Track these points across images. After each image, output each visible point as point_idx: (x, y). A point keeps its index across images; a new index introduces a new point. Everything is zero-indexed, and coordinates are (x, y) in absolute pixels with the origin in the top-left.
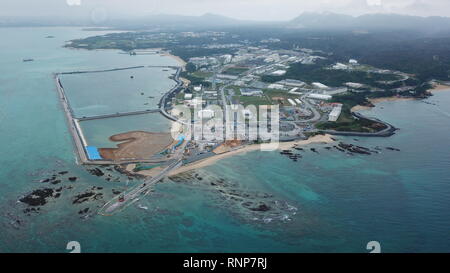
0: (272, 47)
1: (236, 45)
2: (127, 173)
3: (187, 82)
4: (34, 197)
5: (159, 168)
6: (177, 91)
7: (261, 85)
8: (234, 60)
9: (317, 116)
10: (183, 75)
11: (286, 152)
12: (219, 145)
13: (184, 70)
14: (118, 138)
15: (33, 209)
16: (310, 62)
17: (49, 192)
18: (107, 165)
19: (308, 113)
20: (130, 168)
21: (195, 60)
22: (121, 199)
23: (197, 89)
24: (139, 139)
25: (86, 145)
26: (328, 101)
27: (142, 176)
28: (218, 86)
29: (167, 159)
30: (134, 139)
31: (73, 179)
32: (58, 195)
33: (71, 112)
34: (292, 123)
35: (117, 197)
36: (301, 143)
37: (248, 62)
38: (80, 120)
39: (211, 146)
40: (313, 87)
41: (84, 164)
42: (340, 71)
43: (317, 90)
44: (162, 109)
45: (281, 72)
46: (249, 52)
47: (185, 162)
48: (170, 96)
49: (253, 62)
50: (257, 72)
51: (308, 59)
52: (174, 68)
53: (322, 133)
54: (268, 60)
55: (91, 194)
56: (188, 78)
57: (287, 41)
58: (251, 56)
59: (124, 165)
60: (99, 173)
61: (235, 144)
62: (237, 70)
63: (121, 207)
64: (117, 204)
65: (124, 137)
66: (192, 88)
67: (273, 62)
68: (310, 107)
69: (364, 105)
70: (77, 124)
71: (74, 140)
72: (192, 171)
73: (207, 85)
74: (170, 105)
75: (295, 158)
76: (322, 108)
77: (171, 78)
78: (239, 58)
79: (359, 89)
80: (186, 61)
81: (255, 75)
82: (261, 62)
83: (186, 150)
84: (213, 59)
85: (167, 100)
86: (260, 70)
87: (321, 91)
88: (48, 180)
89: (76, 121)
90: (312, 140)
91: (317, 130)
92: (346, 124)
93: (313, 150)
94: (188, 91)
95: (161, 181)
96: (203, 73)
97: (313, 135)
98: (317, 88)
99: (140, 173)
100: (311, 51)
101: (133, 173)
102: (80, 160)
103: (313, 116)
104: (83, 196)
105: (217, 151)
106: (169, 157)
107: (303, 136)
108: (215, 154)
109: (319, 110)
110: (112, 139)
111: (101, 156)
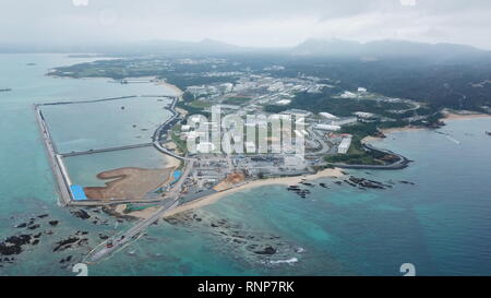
0: (276, 75)
1: (237, 73)
2: (116, 214)
3: (184, 113)
4: (8, 244)
5: (153, 208)
6: (174, 122)
8: (235, 89)
9: (326, 149)
10: (179, 105)
11: (293, 188)
12: (220, 181)
13: (181, 100)
14: (107, 175)
15: (7, 259)
16: (316, 90)
17: (26, 239)
18: (94, 206)
19: (316, 145)
20: (120, 209)
21: (192, 89)
22: (110, 245)
24: (130, 176)
25: (69, 184)
26: (337, 132)
27: (133, 218)
29: (161, 198)
30: (124, 176)
31: (54, 223)
32: (36, 242)
33: (54, 147)
35: (105, 242)
36: (310, 178)
37: (250, 91)
38: (64, 156)
39: (211, 183)
40: (320, 117)
41: (67, 205)
42: (348, 99)
43: (324, 120)
44: (156, 143)
45: (286, 102)
46: (252, 80)
47: (182, 201)
48: (166, 127)
49: (256, 91)
50: (261, 102)
51: (315, 88)
52: (171, 98)
53: (332, 167)
54: (271, 88)
55: (75, 240)
56: (186, 108)
57: (292, 69)
58: (253, 85)
59: (113, 205)
60: (84, 216)
61: (237, 180)
62: (238, 99)
63: (110, 254)
64: (104, 251)
65: (114, 174)
67: (277, 91)
68: (318, 138)
69: (375, 136)
70: (60, 160)
71: (56, 179)
72: (190, 211)
73: (206, 115)
74: (165, 138)
75: (303, 194)
76: (331, 140)
77: (166, 108)
78: (240, 87)
79: (369, 119)
80: (183, 90)
81: (259, 104)
82: (264, 91)
83: (183, 188)
84: (213, 88)
85: (162, 133)
86: (264, 100)
87: (329, 122)
88: (24, 225)
89: (58, 156)
90: (321, 174)
91: (325, 164)
92: (356, 156)
93: (322, 185)
94: (185, 123)
95: (155, 223)
96: (202, 103)
97: (322, 168)
98: (325, 118)
99: (131, 214)
100: (317, 79)
101: (123, 214)
102: (63, 201)
103: (321, 148)
104: (66, 242)
105: (218, 187)
106: (164, 195)
107: (311, 170)
108: (215, 192)
109: (328, 142)
110: (100, 176)
111: (87, 196)
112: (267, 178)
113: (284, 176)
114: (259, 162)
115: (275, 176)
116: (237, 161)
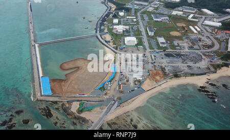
2: (72, 114)
3: (114, 7)
6: (107, 15)
7: (166, 11)
9: (217, 47)
11: (202, 89)
12: (145, 79)
14: (66, 66)
18: (56, 102)
19: (209, 42)
20: (75, 108)
23: (121, 14)
24: (82, 68)
25: (41, 75)
26: (219, 28)
28: (136, 11)
29: (104, 97)
30: (78, 68)
33: (35, 36)
34: (199, 52)
36: (213, 76)
38: (40, 45)
39: (139, 81)
40: (203, 14)
41: (37, 100)
43: (207, 17)
44: (98, 34)
47: (121, 101)
48: (104, 20)
53: (226, 65)
56: (114, 3)
59: (70, 102)
61: (158, 78)
65: (71, 65)
66: (118, 13)
70: (37, 49)
71: (33, 69)
73: (128, 10)
74: (104, 29)
75: (212, 97)
76: (219, 36)
85: (102, 24)
89: (37, 45)
90: (220, 73)
91: (220, 62)
93: (224, 85)
94: (115, 16)
97: (219, 67)
99: (83, 115)
101: (77, 115)
102: (35, 94)
103: (213, 45)
105: (145, 86)
106: (106, 94)
107: (212, 69)
108: (144, 91)
109: (216, 39)
110: (61, 67)
111: (52, 90)
112: (180, 76)
113: (192, 75)
114: (171, 59)
115: (186, 75)
116: (155, 56)
